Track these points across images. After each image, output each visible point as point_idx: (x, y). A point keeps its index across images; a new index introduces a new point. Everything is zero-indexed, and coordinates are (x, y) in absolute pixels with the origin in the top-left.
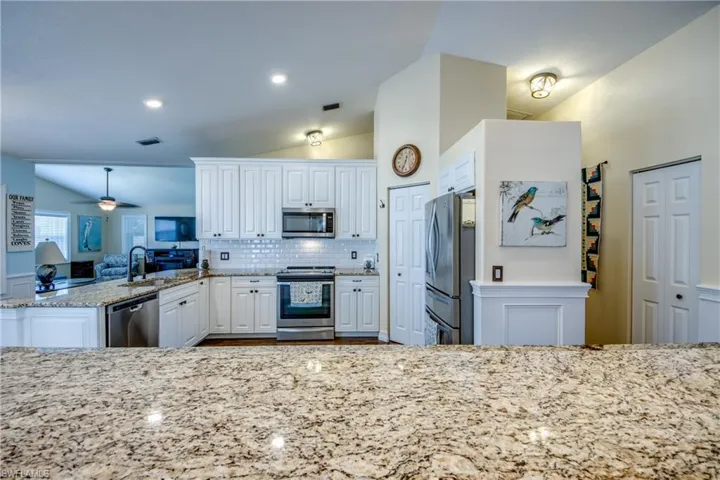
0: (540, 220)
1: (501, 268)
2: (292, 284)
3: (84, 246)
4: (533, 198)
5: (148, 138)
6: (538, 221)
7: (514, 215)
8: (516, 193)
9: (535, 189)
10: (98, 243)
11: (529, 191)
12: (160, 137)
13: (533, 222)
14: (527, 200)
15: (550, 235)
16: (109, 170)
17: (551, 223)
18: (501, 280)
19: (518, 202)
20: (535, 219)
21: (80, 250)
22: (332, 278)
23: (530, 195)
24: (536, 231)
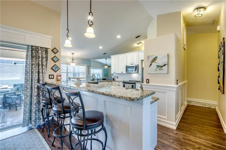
0: (159, 66)
1: (149, 80)
2: (125, 84)
3: (105, 76)
4: (156, 60)
5: (104, 53)
6: (158, 66)
7: (151, 65)
8: (151, 59)
9: (157, 57)
10: (107, 75)
11: (155, 58)
12: (106, 53)
13: (156, 67)
14: (155, 60)
15: (162, 70)
16: (106, 59)
17: (162, 67)
18: (148, 83)
19: (152, 61)
20: (157, 66)
21: (104, 76)
22: (135, 83)
23: (155, 59)
24: (157, 69)
